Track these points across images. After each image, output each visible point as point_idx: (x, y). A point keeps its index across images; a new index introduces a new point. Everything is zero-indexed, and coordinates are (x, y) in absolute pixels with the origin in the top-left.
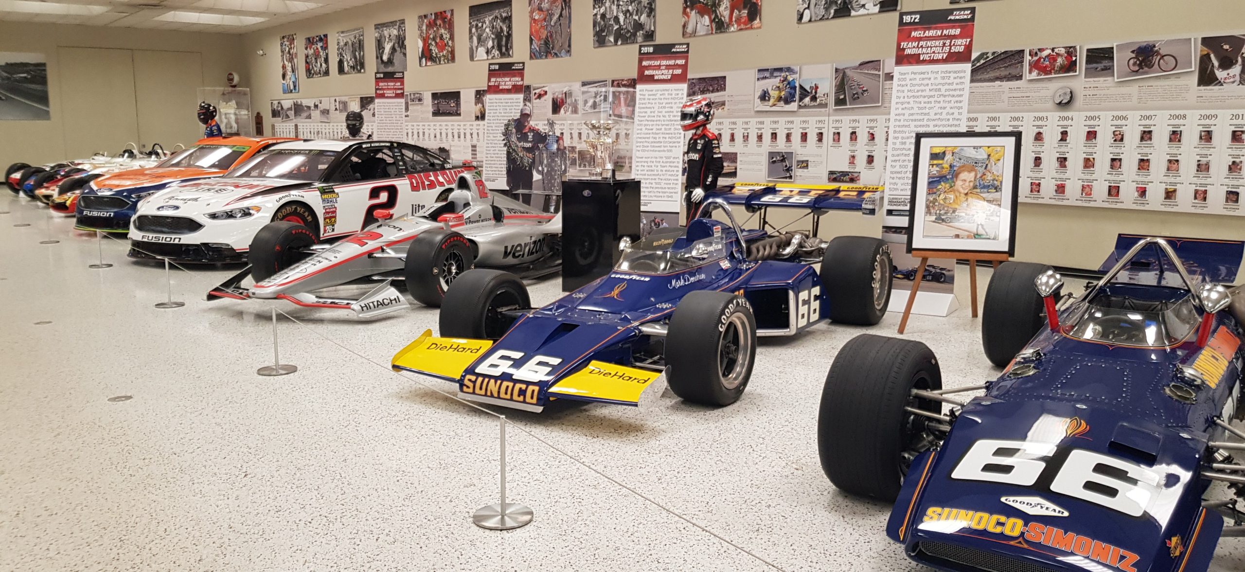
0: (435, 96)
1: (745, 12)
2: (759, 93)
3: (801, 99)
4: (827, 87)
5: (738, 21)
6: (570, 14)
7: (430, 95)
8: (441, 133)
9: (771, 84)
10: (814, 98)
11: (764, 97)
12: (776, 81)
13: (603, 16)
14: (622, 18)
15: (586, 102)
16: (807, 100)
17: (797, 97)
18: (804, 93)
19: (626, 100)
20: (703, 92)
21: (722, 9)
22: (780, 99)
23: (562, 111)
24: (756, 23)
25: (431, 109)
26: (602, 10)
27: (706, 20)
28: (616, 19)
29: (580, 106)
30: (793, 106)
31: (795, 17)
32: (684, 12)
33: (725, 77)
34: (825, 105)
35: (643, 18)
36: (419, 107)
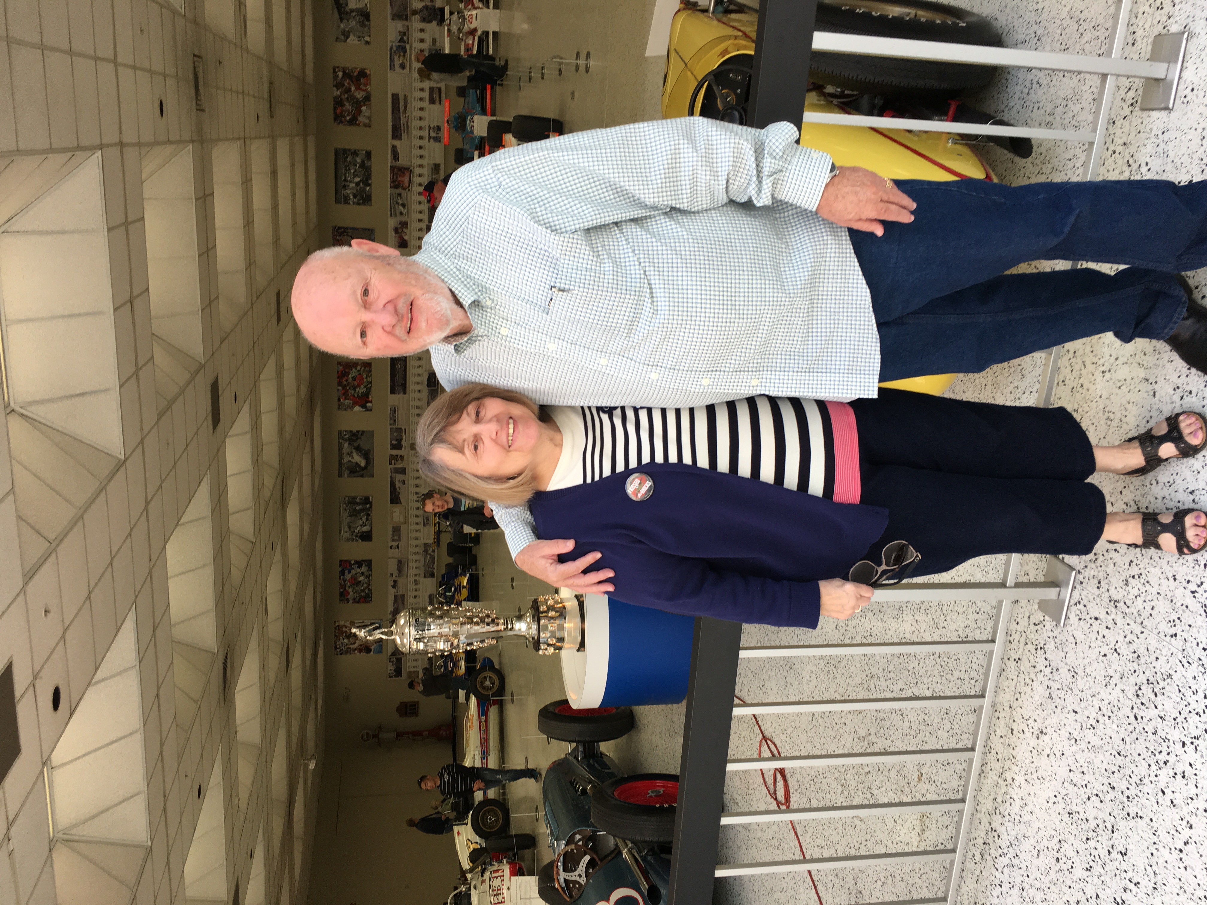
0: (393, 392)
1: (362, 80)
2: (401, 71)
3: (404, 42)
4: (399, 25)
5: (366, 85)
6: (351, 228)
7: (393, 395)
8: (418, 383)
9: (397, 62)
10: (404, 34)
11: (403, 66)
12: (396, 58)
13: (355, 196)
14: (357, 179)
15: (401, 213)
16: (405, 38)
17: (403, 44)
18: (402, 40)
19: (401, 176)
20: (399, 111)
21: (359, 96)
22: (404, 56)
23: (406, 237)
24: (368, 72)
25: (401, 395)
26: (351, 197)
27: (364, 108)
28: (358, 184)
29: (403, 219)
30: (408, 47)
31: (368, 46)
32: (359, 125)
33: (393, 95)
34: (408, 26)
35: (359, 160)
36: (400, 412)
